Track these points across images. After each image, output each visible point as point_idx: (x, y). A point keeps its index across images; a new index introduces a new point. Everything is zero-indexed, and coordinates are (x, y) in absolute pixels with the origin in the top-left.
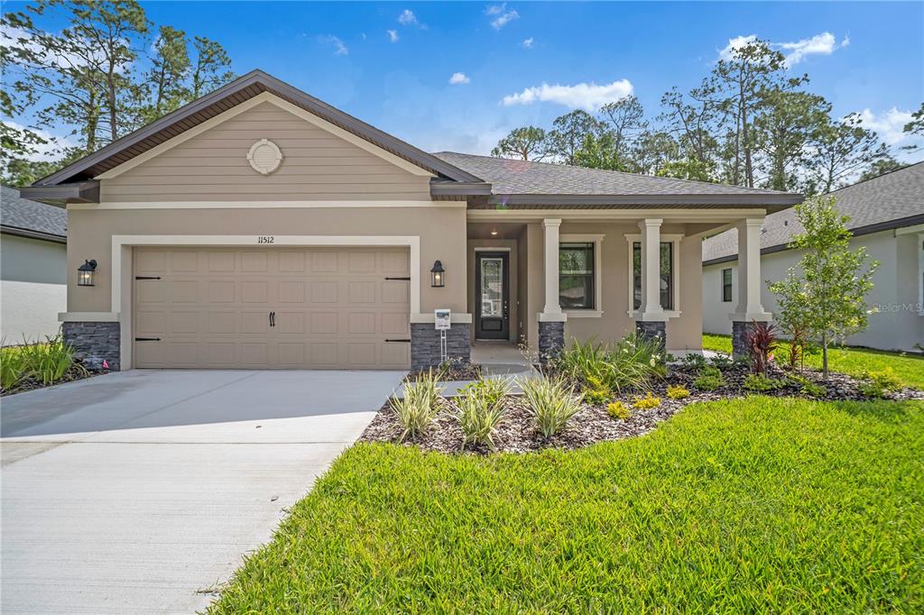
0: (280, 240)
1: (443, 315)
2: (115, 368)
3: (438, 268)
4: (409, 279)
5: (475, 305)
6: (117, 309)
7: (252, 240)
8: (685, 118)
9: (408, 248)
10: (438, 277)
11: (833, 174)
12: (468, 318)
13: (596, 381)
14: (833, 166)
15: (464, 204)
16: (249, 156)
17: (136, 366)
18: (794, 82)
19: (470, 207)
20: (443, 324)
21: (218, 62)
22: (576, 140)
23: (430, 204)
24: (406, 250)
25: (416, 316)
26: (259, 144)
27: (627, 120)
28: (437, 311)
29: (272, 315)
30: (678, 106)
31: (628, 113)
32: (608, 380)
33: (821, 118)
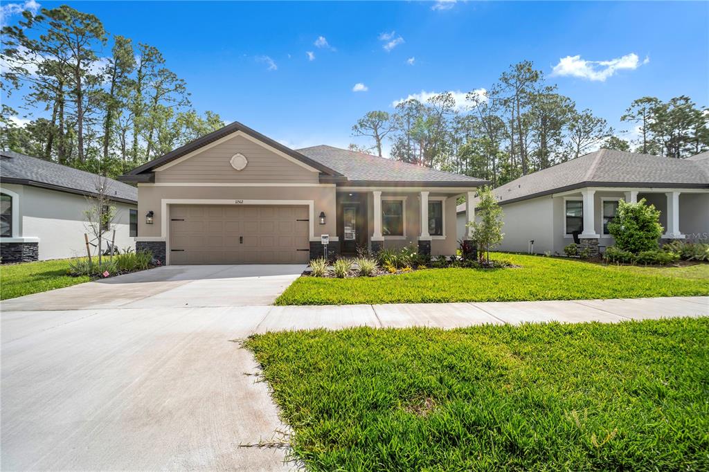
0: (246, 202)
1: (325, 237)
2: (163, 264)
3: (322, 215)
4: (308, 220)
5: (340, 233)
6: (164, 236)
7: (233, 202)
8: (481, 111)
9: (308, 206)
10: (322, 220)
11: (580, 147)
12: (336, 239)
13: (388, 262)
14: (580, 141)
15: (335, 185)
16: (231, 162)
17: (172, 263)
18: (548, 89)
19: (337, 186)
20: (325, 242)
21: (156, 61)
22: (411, 120)
23: (318, 185)
24: (307, 207)
25: (312, 238)
26: (235, 156)
27: (445, 108)
28: (322, 235)
29: (241, 238)
30: (477, 101)
31: (445, 104)
32: (394, 262)
33: (571, 110)
